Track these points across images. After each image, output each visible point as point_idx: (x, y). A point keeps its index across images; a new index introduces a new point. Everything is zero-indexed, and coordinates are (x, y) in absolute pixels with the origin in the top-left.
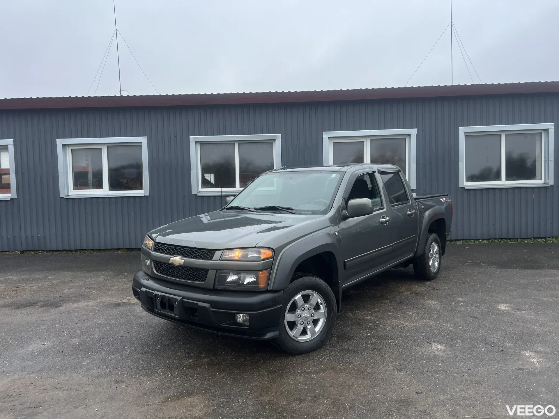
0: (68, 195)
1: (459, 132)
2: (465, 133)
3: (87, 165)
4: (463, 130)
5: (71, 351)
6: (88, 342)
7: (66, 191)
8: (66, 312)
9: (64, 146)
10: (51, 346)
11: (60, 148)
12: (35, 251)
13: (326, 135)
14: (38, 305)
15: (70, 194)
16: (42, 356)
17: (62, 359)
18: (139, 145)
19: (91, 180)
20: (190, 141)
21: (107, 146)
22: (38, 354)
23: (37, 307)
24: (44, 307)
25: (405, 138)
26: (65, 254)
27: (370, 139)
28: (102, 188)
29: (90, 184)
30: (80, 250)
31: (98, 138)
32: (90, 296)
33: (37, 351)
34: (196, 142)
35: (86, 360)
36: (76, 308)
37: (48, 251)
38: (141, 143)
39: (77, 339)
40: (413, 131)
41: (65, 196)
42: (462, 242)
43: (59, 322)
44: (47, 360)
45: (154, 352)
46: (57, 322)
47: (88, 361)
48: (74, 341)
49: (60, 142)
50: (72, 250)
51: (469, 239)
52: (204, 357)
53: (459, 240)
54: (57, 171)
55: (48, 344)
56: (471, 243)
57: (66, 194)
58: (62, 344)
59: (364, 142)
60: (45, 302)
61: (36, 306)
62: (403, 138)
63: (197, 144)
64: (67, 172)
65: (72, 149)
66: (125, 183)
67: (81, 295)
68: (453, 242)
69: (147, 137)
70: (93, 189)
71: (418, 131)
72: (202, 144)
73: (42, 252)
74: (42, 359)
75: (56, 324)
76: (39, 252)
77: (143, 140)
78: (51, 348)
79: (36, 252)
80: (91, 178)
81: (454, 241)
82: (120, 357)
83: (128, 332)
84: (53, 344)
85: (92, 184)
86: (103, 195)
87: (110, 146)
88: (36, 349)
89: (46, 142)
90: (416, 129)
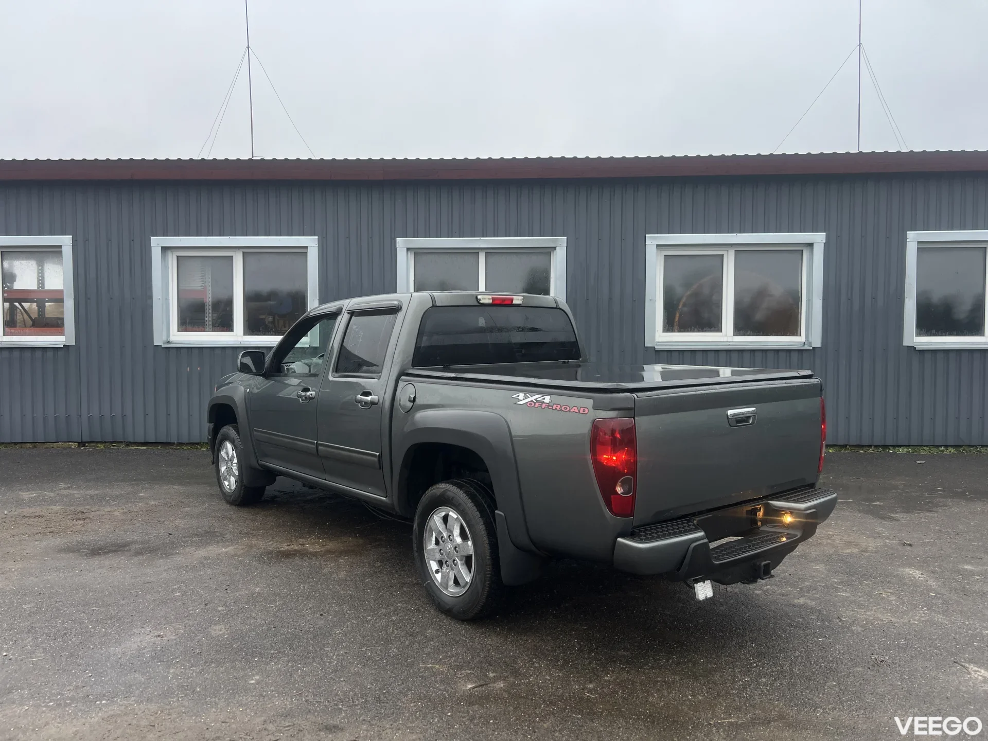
0: (169, 342)
1: (908, 240)
2: (918, 242)
3: (202, 286)
4: (913, 238)
5: (218, 652)
6: (246, 634)
7: (165, 333)
8: (187, 566)
9: (165, 249)
10: (175, 639)
11: (156, 253)
12: (105, 442)
13: (652, 241)
14: (130, 550)
15: (172, 338)
16: (160, 662)
17: (203, 670)
18: (302, 252)
19: (210, 315)
20: (397, 246)
21: (243, 252)
22: (152, 658)
23: (129, 553)
24: (143, 554)
25: (802, 250)
26: (159, 449)
27: (735, 251)
28: (232, 330)
29: (207, 323)
30: (188, 444)
31: (228, 237)
32: (226, 534)
33: (148, 650)
34: (408, 249)
35: (253, 675)
36: (206, 558)
37: (129, 444)
38: (306, 247)
39: (222, 626)
40: (819, 238)
41: (163, 343)
42: (905, 449)
43: (180, 587)
44: (172, 671)
45: (387, 661)
46: (176, 587)
47: (258, 677)
48: (219, 630)
49: (157, 242)
50: (172, 444)
51: (921, 446)
52: (494, 676)
53: (900, 446)
54: (151, 297)
55: (168, 635)
56: (925, 451)
57: (164, 338)
58: (196, 636)
59: (723, 255)
60: (142, 543)
61: (127, 551)
62: (797, 251)
63: (409, 253)
64: (167, 299)
65: (177, 256)
66: (269, 322)
67: (207, 532)
68: (889, 449)
69: (317, 237)
70: (213, 331)
71: (828, 237)
72: (418, 253)
73: (120, 444)
74: (163, 670)
75: (174, 591)
76: (113, 446)
77: (311, 242)
78: (176, 644)
79: (107, 444)
80: (210, 311)
81: (890, 447)
82: (321, 670)
83: (321, 615)
84: (178, 636)
85: (211, 323)
86: (232, 342)
87: (248, 253)
88: (146, 645)
89: (132, 242)
90: (825, 233)
